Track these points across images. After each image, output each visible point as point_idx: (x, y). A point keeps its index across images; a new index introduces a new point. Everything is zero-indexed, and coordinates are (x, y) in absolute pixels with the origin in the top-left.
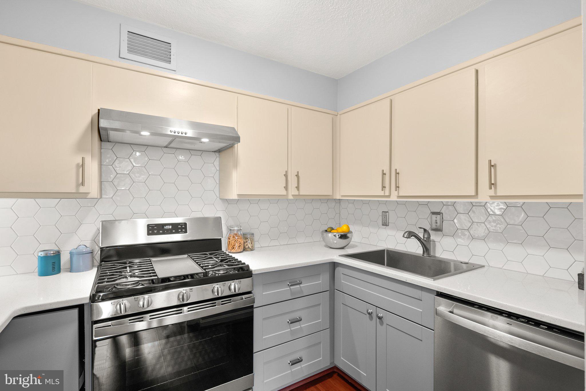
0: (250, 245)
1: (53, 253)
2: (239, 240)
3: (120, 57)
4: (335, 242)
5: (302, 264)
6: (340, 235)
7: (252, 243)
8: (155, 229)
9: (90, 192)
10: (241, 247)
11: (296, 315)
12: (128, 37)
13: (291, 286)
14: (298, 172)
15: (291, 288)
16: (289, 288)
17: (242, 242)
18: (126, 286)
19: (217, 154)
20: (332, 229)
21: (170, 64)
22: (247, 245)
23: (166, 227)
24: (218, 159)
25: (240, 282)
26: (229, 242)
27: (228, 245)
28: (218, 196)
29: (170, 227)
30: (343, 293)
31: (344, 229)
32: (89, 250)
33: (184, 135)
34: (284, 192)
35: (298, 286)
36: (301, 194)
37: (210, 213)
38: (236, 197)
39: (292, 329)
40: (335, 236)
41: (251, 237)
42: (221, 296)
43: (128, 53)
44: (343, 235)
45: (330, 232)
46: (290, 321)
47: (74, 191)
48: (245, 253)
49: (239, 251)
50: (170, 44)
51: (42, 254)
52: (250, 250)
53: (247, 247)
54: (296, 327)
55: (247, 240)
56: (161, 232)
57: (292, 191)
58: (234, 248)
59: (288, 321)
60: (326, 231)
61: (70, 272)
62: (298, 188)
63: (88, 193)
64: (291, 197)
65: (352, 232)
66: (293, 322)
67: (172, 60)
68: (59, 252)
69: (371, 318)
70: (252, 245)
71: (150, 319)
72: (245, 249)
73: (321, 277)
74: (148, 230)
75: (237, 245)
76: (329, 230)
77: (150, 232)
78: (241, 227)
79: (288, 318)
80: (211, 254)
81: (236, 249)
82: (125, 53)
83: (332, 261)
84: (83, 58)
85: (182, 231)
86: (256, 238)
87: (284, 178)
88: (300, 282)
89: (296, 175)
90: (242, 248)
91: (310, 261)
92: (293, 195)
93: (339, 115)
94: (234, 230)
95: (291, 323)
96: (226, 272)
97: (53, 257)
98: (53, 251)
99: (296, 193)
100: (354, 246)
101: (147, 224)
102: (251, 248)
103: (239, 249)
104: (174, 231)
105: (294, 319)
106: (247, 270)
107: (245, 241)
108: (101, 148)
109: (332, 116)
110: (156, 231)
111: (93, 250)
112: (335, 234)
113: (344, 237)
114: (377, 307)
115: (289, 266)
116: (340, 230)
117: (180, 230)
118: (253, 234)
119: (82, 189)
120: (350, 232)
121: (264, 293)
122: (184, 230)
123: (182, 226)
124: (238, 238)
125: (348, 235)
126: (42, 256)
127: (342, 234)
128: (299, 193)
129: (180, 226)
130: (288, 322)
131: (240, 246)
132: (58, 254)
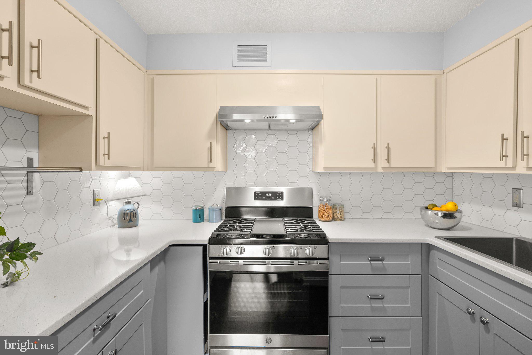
0: (339, 216)
1: (200, 208)
2: (328, 209)
3: (233, 66)
4: (437, 221)
5: (384, 240)
6: (443, 214)
7: (342, 214)
8: (260, 196)
9: (216, 166)
10: (329, 217)
11: (379, 293)
12: (238, 50)
13: (371, 260)
14: (388, 144)
15: (372, 263)
16: (369, 263)
17: (331, 212)
18: (232, 236)
19: (310, 132)
20: (435, 206)
21: (267, 62)
22: (336, 215)
23: (268, 195)
24: (311, 136)
25: (316, 248)
26: (319, 211)
27: (319, 213)
28: (311, 169)
29: (271, 195)
30: (438, 281)
31: (449, 207)
32: (219, 207)
33: (274, 118)
34: (373, 165)
35: (380, 262)
36: (392, 166)
37: (304, 184)
38: (322, 170)
39: (373, 305)
40: (436, 214)
41: (340, 208)
42: (296, 257)
43: (238, 61)
44: (447, 214)
45: (431, 209)
46: (370, 296)
47: (206, 167)
48: (334, 222)
49: (328, 220)
50: (267, 46)
51: (194, 208)
52: (339, 220)
53: (336, 217)
54: (377, 304)
55: (336, 210)
56: (264, 198)
57: (382, 164)
58: (323, 216)
59: (368, 295)
60: (427, 208)
61: (209, 222)
62: (388, 160)
63: (214, 167)
64: (380, 170)
65: (461, 212)
66: (374, 298)
67: (268, 59)
68: (203, 208)
69: (473, 320)
70: (341, 216)
71: (244, 264)
72: (334, 219)
73: (410, 258)
74: (255, 196)
75: (326, 214)
76: (431, 207)
77: (256, 198)
78: (330, 198)
79: (368, 293)
80: (300, 220)
81: (325, 218)
82: (236, 63)
83: (425, 242)
84: (212, 73)
85: (279, 198)
86: (346, 208)
87: (372, 150)
88: (383, 259)
89: (386, 147)
90: (331, 217)
91: (394, 238)
92: (382, 168)
93: (445, 74)
94: (323, 200)
95: (371, 299)
96: (307, 237)
97: (200, 210)
98: (200, 207)
99: (387, 165)
100: (464, 229)
101: (254, 192)
102: (340, 218)
103: (328, 218)
104: (273, 198)
105: (377, 296)
106: (324, 238)
107: (335, 211)
108: (227, 135)
109: (433, 77)
110: (260, 197)
111: (221, 208)
112: (436, 212)
113: (448, 216)
114: (481, 307)
115: (369, 240)
116: (443, 208)
117: (278, 198)
118: (343, 205)
119: (211, 165)
120: (457, 211)
121: (341, 263)
122: (281, 198)
123: (279, 194)
124: (327, 208)
125: (455, 215)
126: (194, 209)
127: (447, 212)
128: (390, 165)
129: (278, 195)
130: (368, 297)
131: (329, 215)
132: (202, 209)
